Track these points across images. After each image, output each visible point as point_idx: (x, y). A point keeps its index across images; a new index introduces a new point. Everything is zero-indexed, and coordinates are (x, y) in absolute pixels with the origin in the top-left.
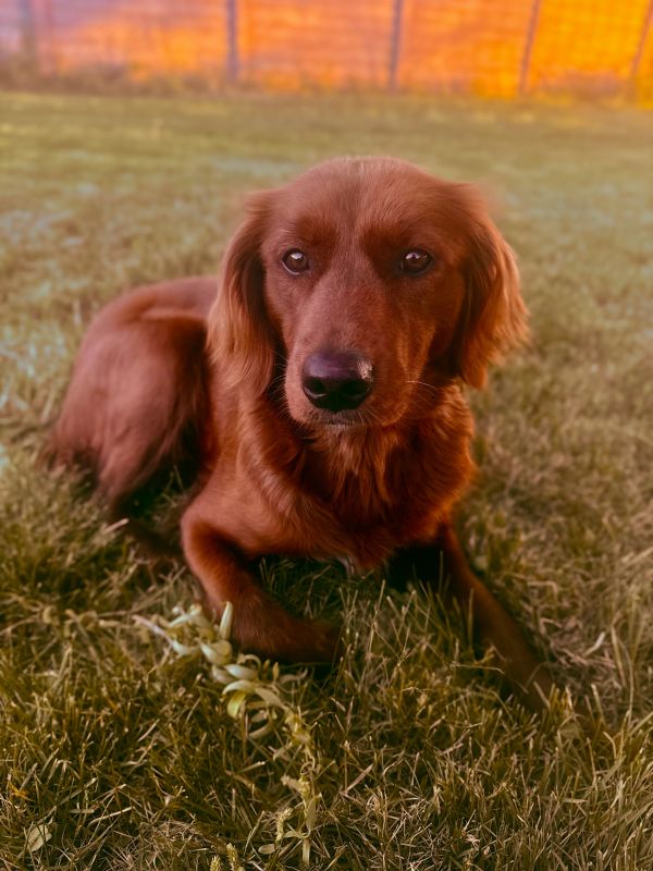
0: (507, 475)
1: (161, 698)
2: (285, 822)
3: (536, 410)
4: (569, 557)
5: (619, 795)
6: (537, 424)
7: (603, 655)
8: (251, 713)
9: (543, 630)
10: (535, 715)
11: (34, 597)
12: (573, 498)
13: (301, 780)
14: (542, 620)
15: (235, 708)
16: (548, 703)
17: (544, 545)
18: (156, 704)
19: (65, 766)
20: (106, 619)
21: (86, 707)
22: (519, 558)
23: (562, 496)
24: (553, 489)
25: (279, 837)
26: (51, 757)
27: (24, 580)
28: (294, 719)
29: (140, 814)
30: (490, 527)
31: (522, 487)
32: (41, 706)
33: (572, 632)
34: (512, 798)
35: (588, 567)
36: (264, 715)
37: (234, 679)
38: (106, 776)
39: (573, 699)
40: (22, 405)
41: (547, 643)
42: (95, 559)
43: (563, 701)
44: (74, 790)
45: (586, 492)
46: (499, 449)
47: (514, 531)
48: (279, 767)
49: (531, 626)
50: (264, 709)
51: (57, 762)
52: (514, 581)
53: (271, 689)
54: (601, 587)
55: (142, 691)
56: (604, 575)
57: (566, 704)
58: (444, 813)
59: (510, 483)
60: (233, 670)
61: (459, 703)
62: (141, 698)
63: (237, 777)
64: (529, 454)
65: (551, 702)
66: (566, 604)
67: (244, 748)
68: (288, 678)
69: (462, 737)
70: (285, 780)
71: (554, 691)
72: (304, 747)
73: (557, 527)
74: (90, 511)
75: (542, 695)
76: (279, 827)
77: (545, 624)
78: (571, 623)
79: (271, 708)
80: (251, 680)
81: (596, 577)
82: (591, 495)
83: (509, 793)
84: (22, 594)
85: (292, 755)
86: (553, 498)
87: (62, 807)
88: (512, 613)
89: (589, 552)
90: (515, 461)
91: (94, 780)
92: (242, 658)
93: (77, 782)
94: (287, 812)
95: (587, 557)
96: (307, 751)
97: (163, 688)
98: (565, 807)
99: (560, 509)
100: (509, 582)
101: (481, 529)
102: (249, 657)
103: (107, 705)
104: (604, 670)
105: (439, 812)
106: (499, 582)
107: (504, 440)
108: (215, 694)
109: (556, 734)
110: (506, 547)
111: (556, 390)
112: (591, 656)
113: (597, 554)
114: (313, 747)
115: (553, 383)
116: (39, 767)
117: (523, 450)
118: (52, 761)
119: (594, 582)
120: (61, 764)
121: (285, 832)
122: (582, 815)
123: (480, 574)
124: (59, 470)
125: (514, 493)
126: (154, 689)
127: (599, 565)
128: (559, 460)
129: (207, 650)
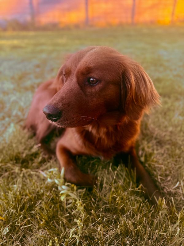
0: (154, 133)
1: (43, 194)
2: (73, 232)
3: (165, 114)
4: (170, 158)
5: (178, 233)
6: (165, 118)
7: (179, 189)
8: (67, 200)
9: (159, 180)
10: (153, 206)
11: (14, 164)
12: (174, 140)
13: (78, 220)
14: (159, 177)
15: (63, 198)
16: (158, 203)
17: (163, 155)
18: (42, 196)
19: (14, 212)
20: (33, 171)
21: (22, 196)
22: (154, 158)
23: (171, 140)
24: (167, 138)
25: (70, 237)
26: (11, 209)
27: (11, 160)
28: (79, 203)
29: (34, 227)
30: (146, 149)
31: (158, 137)
32: (10, 195)
33: (169, 181)
34: (142, 231)
35: (176, 161)
36: (70, 201)
37: (63, 190)
38: (25, 215)
39: (165, 201)
40: (19, 113)
41: (160, 184)
42: (32, 155)
43: (163, 202)
44: (16, 219)
45: (178, 138)
46: (152, 126)
47: (153, 150)
48: (75, 216)
49: (156, 179)
50: (71, 199)
51: (12, 210)
52: (151, 165)
53: (74, 193)
54: (180, 168)
55: (38, 192)
56: (181, 164)
57: (163, 203)
58: (121, 234)
59: (155, 135)
60: (64, 187)
61: (129, 201)
62: (38, 194)
63: (62, 218)
64: (161, 127)
65: (159, 202)
66: (168, 172)
67: (65, 210)
68: (79, 190)
69: (130, 211)
70: (75, 220)
71: (160, 199)
72: (81, 211)
73: (168, 149)
74: (32, 142)
75: (156, 200)
76: (71, 234)
77: (160, 178)
78: (169, 178)
79: (73, 199)
80: (68, 190)
81: (178, 164)
82: (180, 140)
83: (142, 229)
84: (11, 164)
85: (78, 212)
86: (168, 141)
87: (13, 223)
88: (150, 175)
89: (177, 157)
90: (157, 129)
91: (22, 216)
92: (66, 184)
93: (17, 216)
94: (74, 229)
95: (176, 158)
96: (82, 212)
97: (44, 191)
98: (160, 235)
99: (169, 144)
100: (150, 165)
101: (143, 149)
102: (69, 184)
103: (28, 195)
104: (179, 194)
105: (119, 234)
106: (147, 165)
107: (154, 123)
108: (57, 194)
109: (159, 212)
110: (151, 155)
111: (172, 108)
112: (175, 189)
113: (179, 157)
114: (83, 211)
115: (172, 106)
116: (8, 211)
117: (159, 126)
118: (11, 210)
119: (177, 166)
120: (13, 211)
121: (73, 235)
122: (166, 238)
123: (141, 163)
124: (26, 130)
125: (156, 139)
126: (41, 192)
127: (180, 161)
128: (170, 129)
129: (56, 181)
